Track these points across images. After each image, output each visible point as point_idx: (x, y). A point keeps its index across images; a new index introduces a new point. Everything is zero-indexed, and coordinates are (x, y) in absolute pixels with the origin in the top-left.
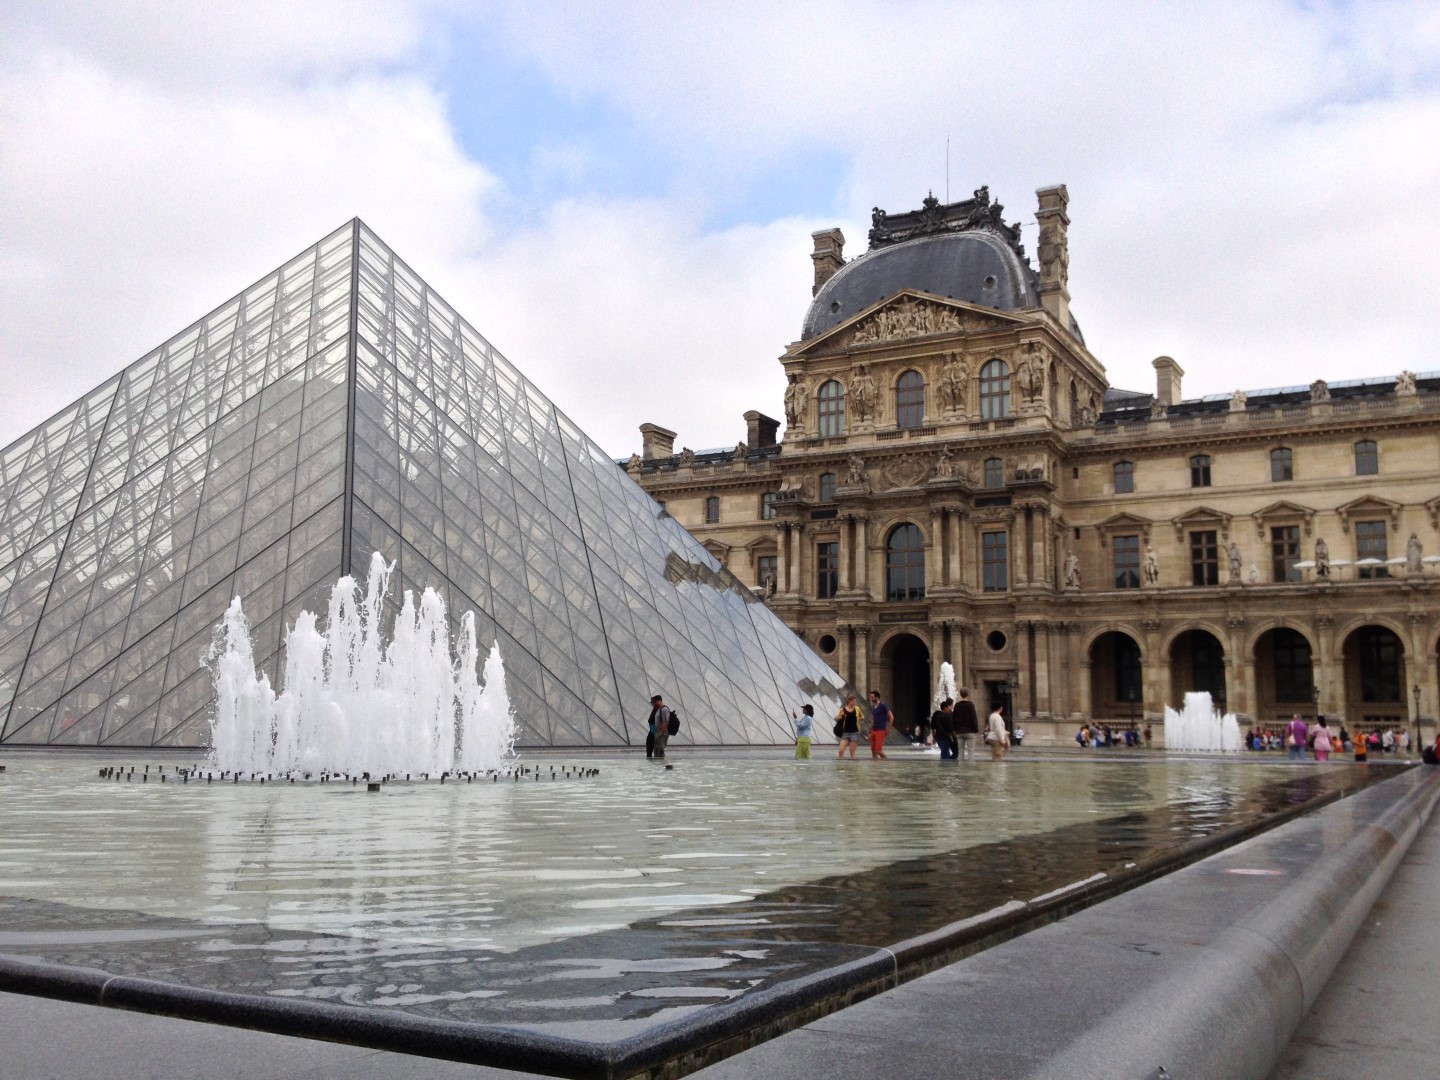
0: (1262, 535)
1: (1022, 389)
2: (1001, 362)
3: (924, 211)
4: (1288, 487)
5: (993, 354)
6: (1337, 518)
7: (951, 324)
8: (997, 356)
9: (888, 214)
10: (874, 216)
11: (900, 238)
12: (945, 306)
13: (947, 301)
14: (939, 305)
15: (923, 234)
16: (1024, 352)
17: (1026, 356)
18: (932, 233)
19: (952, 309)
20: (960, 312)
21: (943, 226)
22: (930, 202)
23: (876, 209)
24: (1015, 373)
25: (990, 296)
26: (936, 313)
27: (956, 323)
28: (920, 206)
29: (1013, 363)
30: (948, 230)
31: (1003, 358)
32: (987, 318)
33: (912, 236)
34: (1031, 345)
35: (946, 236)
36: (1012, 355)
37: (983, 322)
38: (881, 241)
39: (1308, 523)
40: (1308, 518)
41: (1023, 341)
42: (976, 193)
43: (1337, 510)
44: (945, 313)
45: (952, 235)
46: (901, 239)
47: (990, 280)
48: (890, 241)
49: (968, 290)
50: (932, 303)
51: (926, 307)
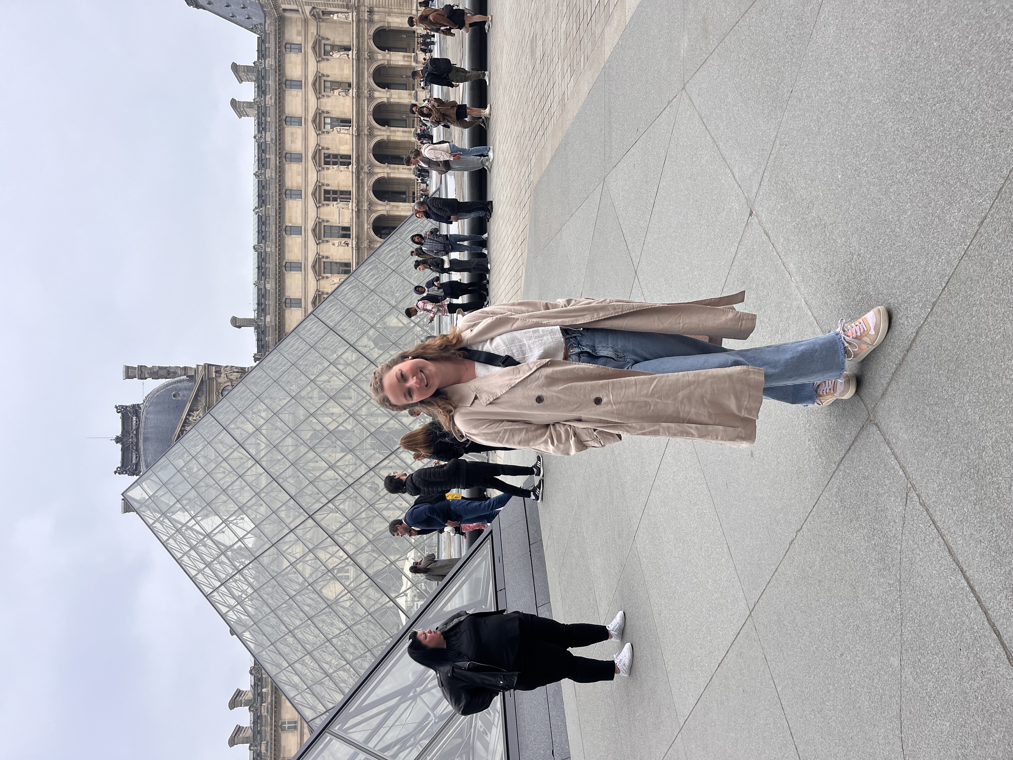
0: (327, 278)
1: (241, 377)
2: (223, 390)
3: (123, 445)
4: (305, 264)
5: (219, 393)
6: (321, 245)
7: (198, 415)
8: (220, 391)
9: (120, 465)
10: (119, 474)
11: (136, 458)
12: (186, 418)
13: (184, 417)
14: (185, 422)
15: (137, 444)
16: (220, 377)
17: (223, 375)
18: (137, 439)
19: (189, 415)
20: (191, 410)
21: (135, 432)
22: (118, 440)
23: (115, 472)
24: (231, 380)
25: (184, 396)
26: (189, 424)
27: (197, 413)
28: (119, 446)
29: (225, 383)
30: (137, 429)
31: (222, 388)
32: (197, 395)
33: (137, 450)
34: (216, 372)
35: (142, 430)
36: (220, 383)
37: (199, 398)
38: (136, 470)
39: (323, 257)
40: (320, 257)
41: (214, 376)
42: (118, 412)
43: (317, 244)
44: (191, 418)
45: (142, 425)
46: (138, 457)
47: (174, 396)
48: (137, 464)
49: (180, 407)
50: (183, 426)
51: (185, 430)
